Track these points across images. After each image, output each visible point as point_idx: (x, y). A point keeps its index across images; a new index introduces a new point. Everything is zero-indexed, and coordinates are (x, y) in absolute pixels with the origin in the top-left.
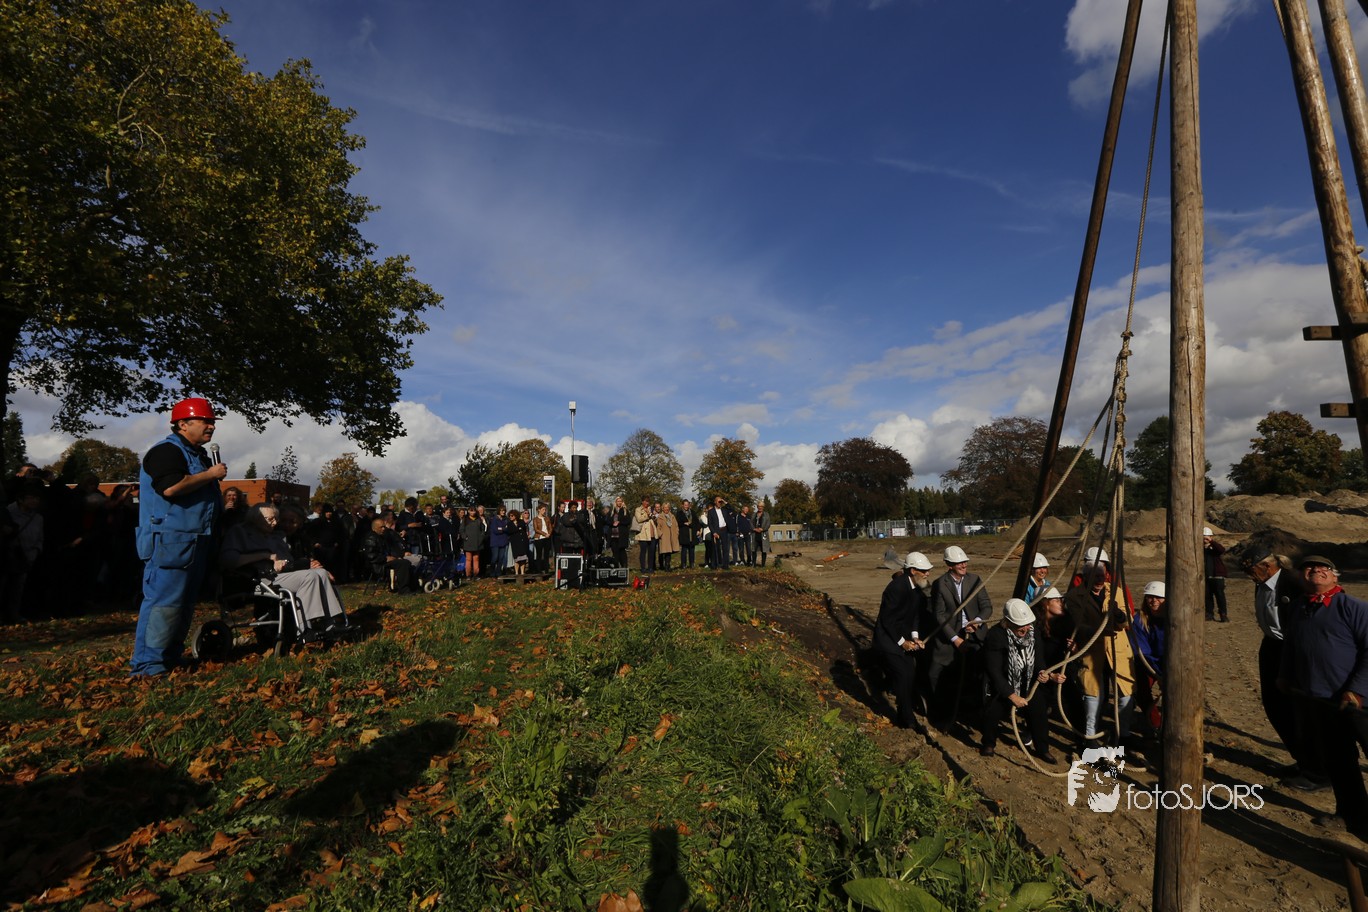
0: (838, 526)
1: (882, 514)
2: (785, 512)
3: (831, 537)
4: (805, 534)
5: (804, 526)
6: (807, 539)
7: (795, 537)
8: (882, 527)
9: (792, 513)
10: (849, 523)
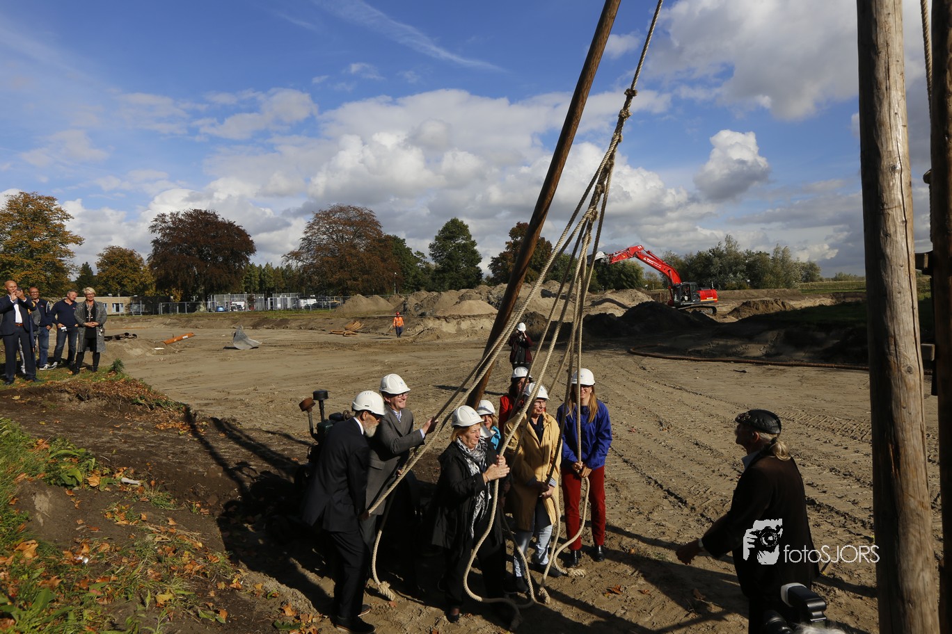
0: (175, 298)
1: (222, 288)
2: (110, 282)
3: (166, 310)
4: (135, 307)
5: (135, 298)
6: (137, 313)
7: (122, 310)
8: (221, 301)
9: (119, 283)
10: (186, 297)
